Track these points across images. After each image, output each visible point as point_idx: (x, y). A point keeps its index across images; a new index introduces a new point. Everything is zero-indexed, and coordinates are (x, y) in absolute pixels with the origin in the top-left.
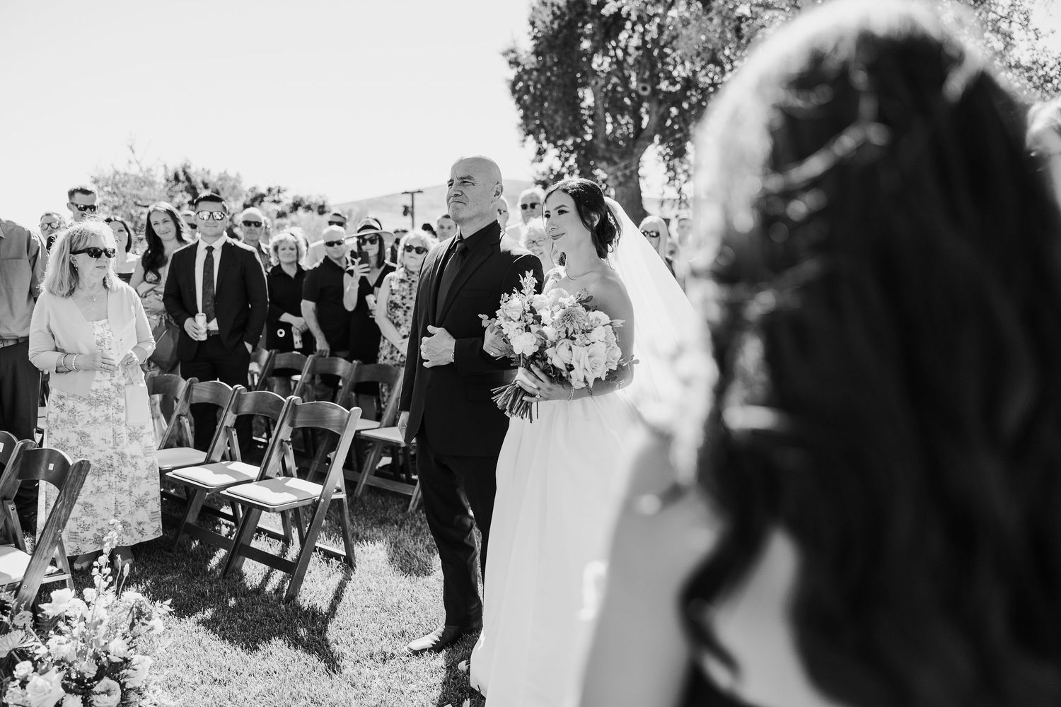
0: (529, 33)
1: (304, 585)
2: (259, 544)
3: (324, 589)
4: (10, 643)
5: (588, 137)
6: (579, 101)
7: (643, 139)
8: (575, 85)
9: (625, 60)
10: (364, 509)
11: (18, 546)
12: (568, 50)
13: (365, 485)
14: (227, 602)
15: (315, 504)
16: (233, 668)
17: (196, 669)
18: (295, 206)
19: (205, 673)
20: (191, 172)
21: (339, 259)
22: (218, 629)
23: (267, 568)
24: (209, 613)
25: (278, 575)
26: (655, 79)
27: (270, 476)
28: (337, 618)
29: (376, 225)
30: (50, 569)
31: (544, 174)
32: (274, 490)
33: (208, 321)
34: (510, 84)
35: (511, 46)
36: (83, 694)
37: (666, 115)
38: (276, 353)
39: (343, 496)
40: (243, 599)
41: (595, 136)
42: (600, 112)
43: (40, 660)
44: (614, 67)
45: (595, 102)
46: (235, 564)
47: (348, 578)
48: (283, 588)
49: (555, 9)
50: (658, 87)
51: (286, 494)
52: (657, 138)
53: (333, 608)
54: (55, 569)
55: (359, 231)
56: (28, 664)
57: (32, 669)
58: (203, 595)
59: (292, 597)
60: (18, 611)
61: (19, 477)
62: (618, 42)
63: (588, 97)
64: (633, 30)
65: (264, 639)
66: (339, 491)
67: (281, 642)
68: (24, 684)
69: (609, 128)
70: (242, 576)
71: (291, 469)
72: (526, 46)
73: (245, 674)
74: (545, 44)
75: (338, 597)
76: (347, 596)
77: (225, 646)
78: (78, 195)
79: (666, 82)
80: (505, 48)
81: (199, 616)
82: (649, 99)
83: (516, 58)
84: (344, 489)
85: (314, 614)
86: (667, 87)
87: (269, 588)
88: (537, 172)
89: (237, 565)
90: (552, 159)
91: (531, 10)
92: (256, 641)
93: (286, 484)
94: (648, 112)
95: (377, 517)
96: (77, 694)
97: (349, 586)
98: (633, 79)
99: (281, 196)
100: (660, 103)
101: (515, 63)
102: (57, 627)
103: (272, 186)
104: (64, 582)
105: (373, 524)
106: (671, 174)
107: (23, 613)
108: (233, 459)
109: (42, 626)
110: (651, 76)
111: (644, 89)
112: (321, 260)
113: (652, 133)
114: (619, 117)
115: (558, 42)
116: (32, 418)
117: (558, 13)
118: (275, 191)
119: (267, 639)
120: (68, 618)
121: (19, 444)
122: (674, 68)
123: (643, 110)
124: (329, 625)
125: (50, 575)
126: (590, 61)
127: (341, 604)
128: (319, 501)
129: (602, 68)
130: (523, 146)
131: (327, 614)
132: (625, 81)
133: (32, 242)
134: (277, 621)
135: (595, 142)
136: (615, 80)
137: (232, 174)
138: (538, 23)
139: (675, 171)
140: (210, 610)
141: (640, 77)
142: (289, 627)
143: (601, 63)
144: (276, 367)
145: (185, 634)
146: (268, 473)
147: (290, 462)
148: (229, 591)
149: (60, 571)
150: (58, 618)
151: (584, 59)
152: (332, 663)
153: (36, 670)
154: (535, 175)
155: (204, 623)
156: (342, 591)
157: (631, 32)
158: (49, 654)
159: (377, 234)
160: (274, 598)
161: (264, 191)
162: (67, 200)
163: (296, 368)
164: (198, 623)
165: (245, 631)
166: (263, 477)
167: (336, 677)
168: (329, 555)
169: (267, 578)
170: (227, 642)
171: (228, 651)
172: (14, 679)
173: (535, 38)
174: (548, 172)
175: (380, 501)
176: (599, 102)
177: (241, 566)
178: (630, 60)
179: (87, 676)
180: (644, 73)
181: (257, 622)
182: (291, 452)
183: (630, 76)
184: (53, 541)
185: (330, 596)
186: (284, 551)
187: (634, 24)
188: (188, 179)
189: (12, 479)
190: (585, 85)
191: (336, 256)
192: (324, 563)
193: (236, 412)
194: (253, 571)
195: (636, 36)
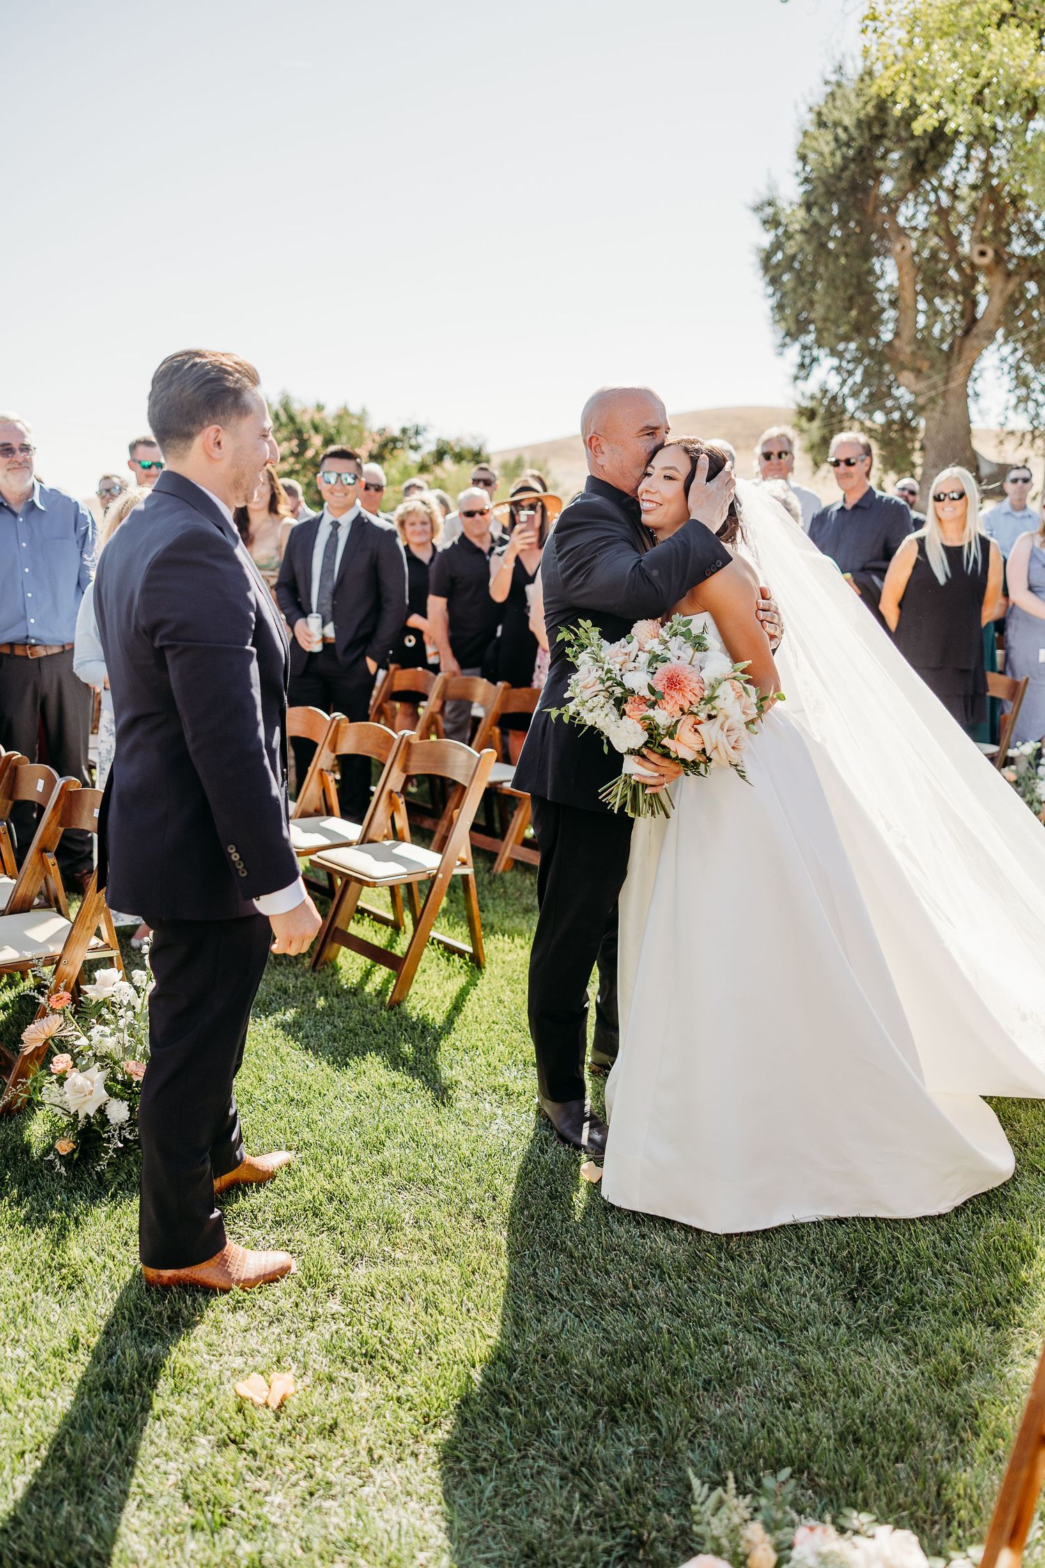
0: (797, 174)
1: (414, 988)
2: (361, 930)
3: (439, 994)
4: (46, 1029)
5: (887, 336)
6: (871, 279)
7: (976, 336)
8: (867, 253)
9: (952, 208)
10: (505, 892)
11: (60, 912)
12: (860, 196)
13: (510, 859)
14: (314, 1002)
15: (432, 880)
16: (315, 1087)
17: (270, 1083)
18: (440, 455)
19: (281, 1089)
20: (296, 407)
21: (480, 536)
22: (300, 1035)
23: (369, 961)
24: (290, 1015)
25: (381, 973)
26: (1004, 238)
27: (375, 838)
28: (453, 1035)
29: (537, 486)
30: (94, 941)
31: (812, 397)
32: (377, 858)
33: (324, 624)
34: (763, 255)
35: (765, 195)
36: (130, 1100)
37: (1017, 295)
38: (396, 669)
39: (469, 871)
40: (335, 1000)
41: (897, 334)
42: (907, 295)
43: (80, 1053)
44: (935, 219)
45: (900, 279)
46: (328, 953)
47: (472, 983)
48: (387, 990)
49: (840, 131)
50: (1008, 249)
51: (392, 864)
52: (1000, 334)
53: (450, 1021)
54: (101, 943)
55: (513, 495)
56: (67, 1057)
57: (71, 1063)
58: (286, 992)
59: (396, 1004)
60: (57, 991)
61: (61, 824)
62: (941, 179)
63: (888, 272)
64: (968, 157)
65: (357, 1053)
66: (464, 863)
67: (379, 1059)
68: (61, 1080)
69: (922, 320)
70: (336, 970)
71: (402, 830)
72: (791, 192)
73: (330, 1096)
74: (821, 189)
75: (457, 1008)
76: (469, 1007)
77: (308, 1058)
78: (141, 449)
79: (1022, 241)
80: (758, 200)
81: (279, 1016)
82: (988, 271)
83: (775, 214)
84: (470, 861)
85: (424, 1027)
86: (1024, 248)
87: (369, 988)
88: (803, 394)
89: (331, 955)
90: (826, 374)
91: (800, 136)
92: (346, 1056)
93: (396, 851)
94: (986, 292)
95: (521, 903)
96: (123, 1099)
97: (474, 994)
98: (965, 238)
99: (420, 439)
100: (1009, 275)
101: (773, 222)
102: (101, 1016)
103: (408, 425)
104: (111, 959)
105: (515, 912)
106: (1022, 392)
107: (62, 993)
108: (330, 813)
109: (82, 1011)
110: (995, 233)
111: (983, 254)
112: (456, 539)
113: (991, 326)
114: (937, 301)
115: (843, 184)
116: (82, 748)
117: (843, 136)
118: (411, 433)
119: (361, 1053)
120: (113, 1004)
121: (60, 782)
122: (1037, 217)
123: (979, 288)
124: (442, 1042)
125: (94, 949)
126: (894, 212)
127: (461, 1016)
128: (435, 877)
129: (914, 223)
130: (781, 354)
131: (442, 1028)
132: (953, 241)
133: (80, 518)
134: (375, 1032)
135: (897, 343)
136: (934, 241)
137: (355, 409)
138: (812, 156)
139: (1028, 387)
140: (293, 1011)
141: (976, 234)
142: (390, 1042)
143: (914, 214)
144: (396, 689)
145: (260, 1038)
146: (371, 835)
147: (402, 822)
148: (318, 988)
149: (107, 946)
150: (103, 1003)
151: (885, 210)
152: (441, 1093)
153: (75, 1066)
154: (799, 399)
155: (284, 1026)
156: (464, 1000)
157: (963, 161)
158: (91, 1047)
159: (539, 499)
160: (375, 1002)
161: (396, 432)
162: (128, 457)
163: (421, 690)
164: (276, 1026)
165: (335, 1041)
166: (365, 840)
167: (445, 1111)
168: (450, 950)
169: (368, 974)
170: (310, 1052)
171: (311, 1065)
172: (51, 1074)
173: (807, 180)
174: (819, 395)
175: (528, 882)
176: (906, 279)
177: (336, 956)
178: (962, 208)
179: (136, 1079)
180: (984, 228)
181: (350, 1031)
182: (403, 808)
183: (960, 233)
184: (97, 908)
185: (447, 1005)
186: (392, 941)
187: (969, 147)
188: (292, 419)
189: (53, 826)
190: (886, 253)
191: (477, 532)
192: (443, 962)
193: (334, 751)
194: (350, 964)
195: (975, 165)
